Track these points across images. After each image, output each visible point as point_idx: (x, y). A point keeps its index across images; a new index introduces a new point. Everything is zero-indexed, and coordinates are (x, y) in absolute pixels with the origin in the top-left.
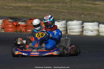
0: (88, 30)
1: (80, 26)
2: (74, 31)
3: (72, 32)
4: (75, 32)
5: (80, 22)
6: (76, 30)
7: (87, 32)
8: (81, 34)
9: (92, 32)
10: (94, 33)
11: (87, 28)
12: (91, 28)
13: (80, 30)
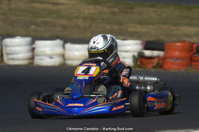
0: (44, 55)
1: (28, 48)
2: (15, 56)
3: (13, 59)
4: (18, 59)
5: (28, 39)
6: (20, 56)
7: (42, 59)
8: (30, 63)
9: (51, 58)
10: (55, 62)
11: (42, 52)
12: (50, 51)
13: (29, 55)
